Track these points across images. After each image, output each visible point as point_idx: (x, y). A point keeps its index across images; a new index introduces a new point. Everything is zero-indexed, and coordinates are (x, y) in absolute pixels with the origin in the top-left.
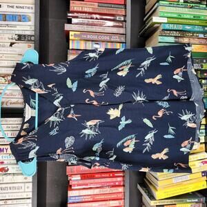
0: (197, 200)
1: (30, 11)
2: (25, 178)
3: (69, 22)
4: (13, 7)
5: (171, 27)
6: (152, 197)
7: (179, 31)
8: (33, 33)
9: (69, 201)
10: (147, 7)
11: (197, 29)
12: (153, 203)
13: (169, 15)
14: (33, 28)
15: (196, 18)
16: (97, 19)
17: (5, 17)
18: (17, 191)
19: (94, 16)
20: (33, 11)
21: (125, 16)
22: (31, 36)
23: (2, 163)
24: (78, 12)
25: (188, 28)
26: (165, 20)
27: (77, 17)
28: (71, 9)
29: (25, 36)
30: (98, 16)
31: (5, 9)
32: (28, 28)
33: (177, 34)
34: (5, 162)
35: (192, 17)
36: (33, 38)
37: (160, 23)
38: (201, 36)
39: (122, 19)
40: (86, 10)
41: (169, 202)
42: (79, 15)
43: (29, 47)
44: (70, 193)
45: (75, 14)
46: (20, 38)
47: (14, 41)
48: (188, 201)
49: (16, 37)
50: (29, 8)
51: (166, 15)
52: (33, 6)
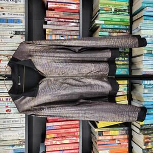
0: (122, 129)
1: (22, 17)
2: (21, 116)
3: (46, 23)
4: (12, 14)
5: (107, 26)
6: (96, 127)
7: (111, 28)
8: (24, 30)
9: (47, 129)
10: (94, 13)
11: (122, 27)
12: (96, 130)
13: (105, 19)
14: (24, 27)
15: (122, 21)
16: (62, 21)
17: (7, 21)
18: (16, 123)
19: (61, 20)
20: (24, 16)
21: (79, 19)
22: (23, 32)
23: (7, 107)
24: (51, 17)
25: (116, 27)
26: (103, 22)
27: (50, 20)
28: (47, 16)
29: (19, 32)
30: (63, 20)
31: (7, 16)
32: (21, 27)
33: (110, 31)
34: (9, 106)
35: (119, 20)
36: (24, 33)
37: (100, 24)
38: (125, 31)
39: (77, 21)
40: (55, 16)
41: (106, 129)
42: (52, 19)
43: (22, 38)
44: (48, 124)
45: (49, 19)
46: (17, 33)
47: (13, 35)
48: (117, 129)
49: (14, 33)
50: (21, 15)
51: (103, 19)
52: (24, 14)
